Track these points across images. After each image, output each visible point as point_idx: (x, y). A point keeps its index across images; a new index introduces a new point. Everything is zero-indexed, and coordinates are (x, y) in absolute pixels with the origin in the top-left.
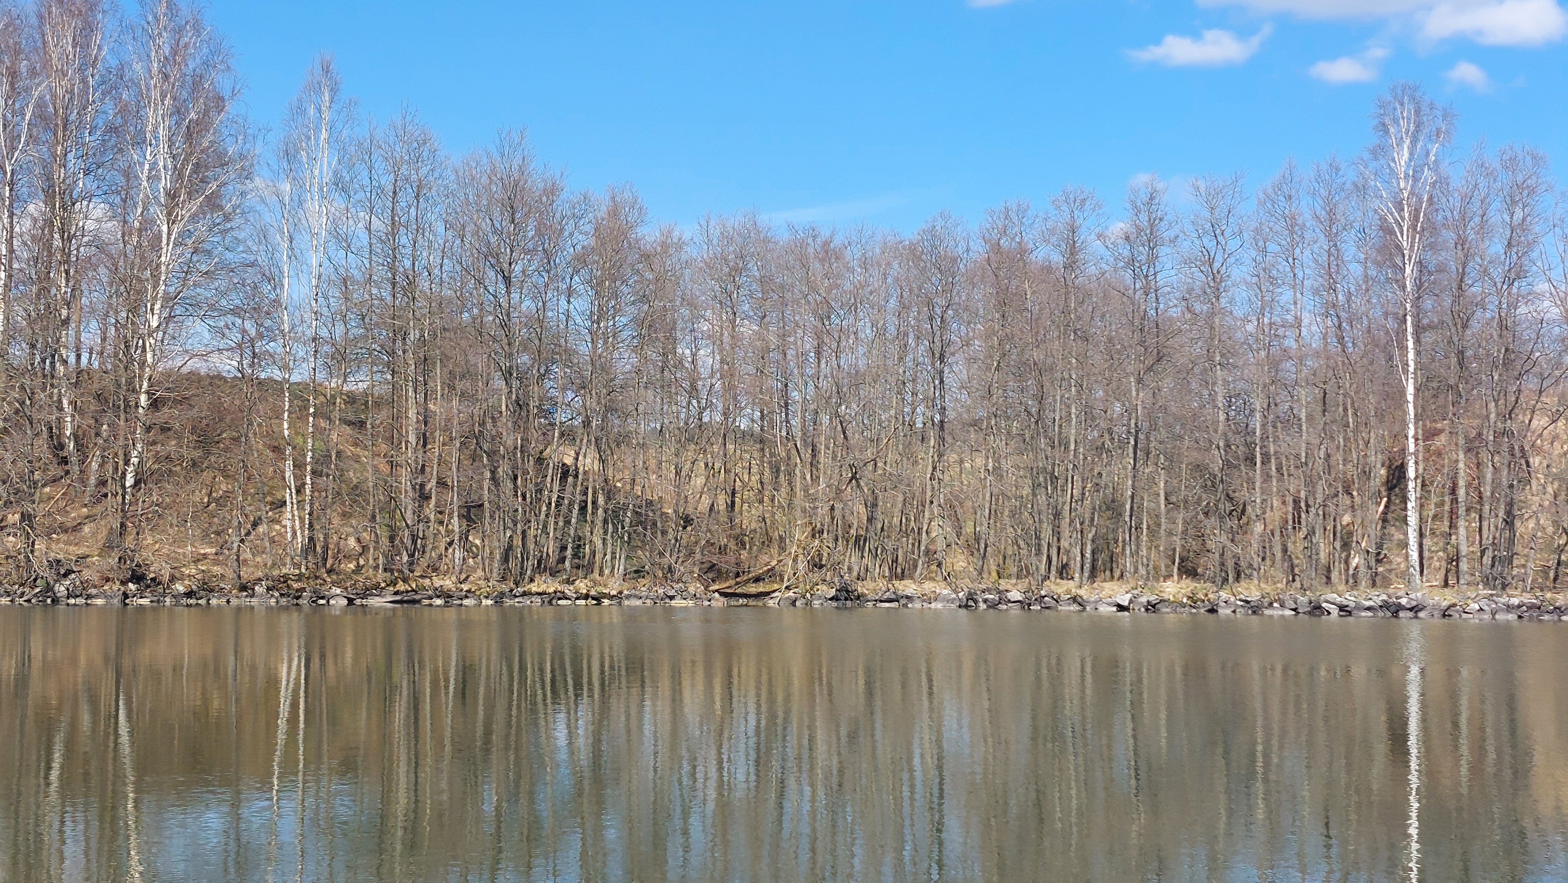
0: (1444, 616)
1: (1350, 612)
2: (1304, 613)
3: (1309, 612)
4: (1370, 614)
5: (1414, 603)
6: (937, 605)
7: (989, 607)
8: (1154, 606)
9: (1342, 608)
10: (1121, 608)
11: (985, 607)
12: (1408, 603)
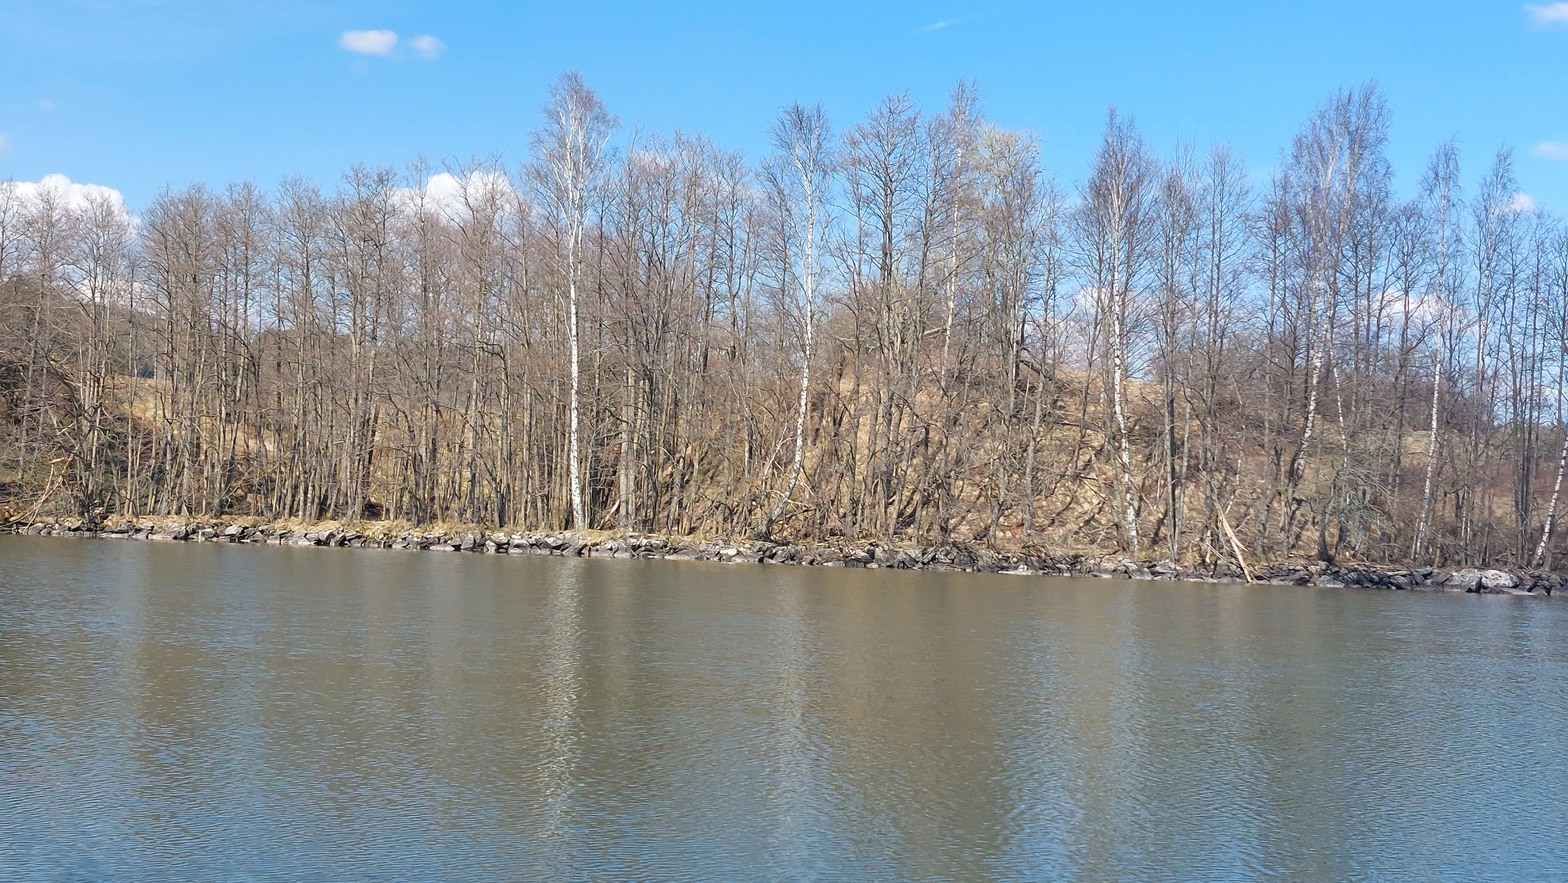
0: (580, 553)
1: (507, 549)
2: (466, 549)
3: (472, 549)
4: (518, 551)
5: (560, 542)
6: (157, 537)
7: (206, 539)
8: (350, 540)
9: (499, 546)
10: (319, 542)
11: (204, 539)
12: (554, 541)
